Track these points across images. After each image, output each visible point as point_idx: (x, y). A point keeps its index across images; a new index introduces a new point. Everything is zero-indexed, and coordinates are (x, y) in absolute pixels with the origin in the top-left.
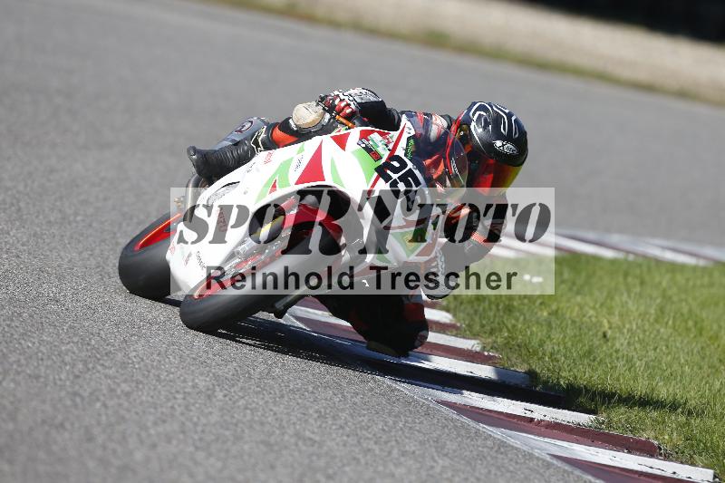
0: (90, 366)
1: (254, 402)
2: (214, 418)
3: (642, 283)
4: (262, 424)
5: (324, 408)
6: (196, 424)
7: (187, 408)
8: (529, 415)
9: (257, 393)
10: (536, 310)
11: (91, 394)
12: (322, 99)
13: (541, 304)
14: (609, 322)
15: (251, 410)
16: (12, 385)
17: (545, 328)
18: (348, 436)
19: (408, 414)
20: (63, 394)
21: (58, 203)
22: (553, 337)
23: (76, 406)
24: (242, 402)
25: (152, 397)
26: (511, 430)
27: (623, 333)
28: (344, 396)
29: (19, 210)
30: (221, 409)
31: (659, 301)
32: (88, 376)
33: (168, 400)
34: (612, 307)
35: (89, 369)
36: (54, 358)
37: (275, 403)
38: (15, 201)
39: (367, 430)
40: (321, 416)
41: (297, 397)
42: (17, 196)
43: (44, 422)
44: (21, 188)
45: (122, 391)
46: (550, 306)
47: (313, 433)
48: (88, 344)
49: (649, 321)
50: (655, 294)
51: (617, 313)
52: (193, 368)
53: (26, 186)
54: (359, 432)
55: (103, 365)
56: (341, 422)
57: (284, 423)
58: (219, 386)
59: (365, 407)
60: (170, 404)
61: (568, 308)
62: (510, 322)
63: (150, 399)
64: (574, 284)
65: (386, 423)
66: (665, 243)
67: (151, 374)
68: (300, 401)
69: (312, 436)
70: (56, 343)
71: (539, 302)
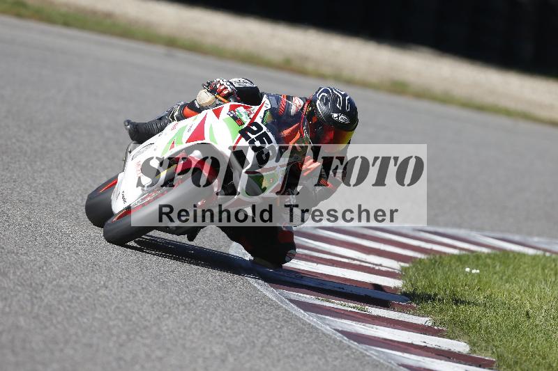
13: (478, 290)
14: (530, 303)
28: (326, 360)
34: (534, 290)
46: (485, 291)
61: (499, 293)
64: (504, 274)
71: (477, 288)
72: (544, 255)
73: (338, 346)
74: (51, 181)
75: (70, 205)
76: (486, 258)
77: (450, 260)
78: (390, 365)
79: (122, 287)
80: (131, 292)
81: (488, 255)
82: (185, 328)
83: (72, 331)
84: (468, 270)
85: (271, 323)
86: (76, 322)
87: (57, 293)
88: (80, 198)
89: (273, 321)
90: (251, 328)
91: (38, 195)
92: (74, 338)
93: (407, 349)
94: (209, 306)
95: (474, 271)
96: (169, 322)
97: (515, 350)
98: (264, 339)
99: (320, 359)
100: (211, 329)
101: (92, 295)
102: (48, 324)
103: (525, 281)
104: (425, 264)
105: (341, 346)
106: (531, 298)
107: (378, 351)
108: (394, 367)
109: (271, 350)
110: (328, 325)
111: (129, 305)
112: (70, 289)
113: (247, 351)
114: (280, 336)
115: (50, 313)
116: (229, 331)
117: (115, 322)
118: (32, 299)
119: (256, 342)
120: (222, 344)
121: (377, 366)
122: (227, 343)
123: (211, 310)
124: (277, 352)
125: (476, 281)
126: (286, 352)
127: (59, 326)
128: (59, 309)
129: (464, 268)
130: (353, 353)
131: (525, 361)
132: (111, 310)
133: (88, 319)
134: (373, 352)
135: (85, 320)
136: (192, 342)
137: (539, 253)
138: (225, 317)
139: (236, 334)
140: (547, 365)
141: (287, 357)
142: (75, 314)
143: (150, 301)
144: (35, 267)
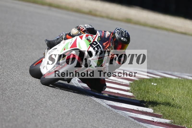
0: (37, 107)
1: (80, 117)
2: (70, 121)
3: (183, 85)
4: (82, 122)
5: (99, 118)
6: (65, 123)
7: (62, 118)
8: (153, 120)
9: (81, 114)
10: (155, 92)
11: (37, 114)
12: (77, 27)
13: (156, 91)
14: (174, 95)
15: (80, 119)
16: (16, 112)
17: (157, 97)
18: (105, 126)
19: (121, 120)
20: (30, 114)
21: (29, 64)
22: (159, 99)
23: (33, 117)
24: (77, 117)
25: (53, 115)
26: (148, 124)
27: (178, 99)
28: (104, 115)
29: (18, 66)
30: (72, 118)
31: (187, 90)
32: (36, 110)
33: (57, 116)
34: (175, 91)
35: (36, 108)
36: (27, 105)
37: (86, 117)
38: (17, 64)
39: (110, 124)
40: (98, 120)
41: (92, 115)
42: (18, 62)
43: (25, 122)
44: (19, 60)
45: (45, 114)
46: (158, 91)
47: (96, 125)
48: (36, 101)
49: (185, 95)
50: (186, 88)
51: (176, 93)
52: (64, 108)
53: (20, 60)
54: (108, 124)
55: (40, 107)
56: (103, 122)
57: (88, 122)
58: (71, 112)
59: (110, 118)
60: (58, 117)
61: (163, 92)
62: (148, 95)
63: (53, 116)
64: (165, 85)
65: (115, 122)
66: (189, 75)
67: (53, 109)
68: (92, 116)
69: (96, 126)
70: (28, 101)
71: (156, 90)
72: (179, 79)
73: (108, 110)
74: (9, 53)
75: (16, 61)
76: (159, 80)
77: (147, 80)
78: (126, 117)
79: (33, 90)
80: (37, 92)
81: (160, 79)
82: (55, 104)
83: (16, 105)
84: (153, 84)
85: (85, 102)
86: (18, 102)
87: (11, 92)
88: (19, 59)
89: (86, 101)
90: (78, 104)
91: (4, 58)
92: (17, 107)
93: (131, 111)
94: (64, 96)
95: (155, 84)
96: (50, 102)
97: (169, 111)
98: (83, 107)
99: (102, 115)
100: (64, 104)
101: (23, 93)
102: (8, 103)
103: (172, 88)
104: (138, 82)
105: (109, 110)
106: (174, 93)
107: (122, 112)
108: (127, 117)
109: (85, 111)
110: (104, 103)
111: (36, 96)
112: (16, 90)
113: (77, 112)
114: (88, 107)
115: (9, 99)
116: (71, 105)
117: (31, 102)
118: (2, 94)
119: (80, 109)
120: (68, 110)
121: (121, 117)
122: (70, 109)
123: (64, 98)
124: (87, 112)
125: (155, 88)
126: (90, 112)
127: (12, 103)
128: (12, 97)
129: (151, 83)
130: (113, 113)
131: (172, 115)
132: (30, 97)
133: (22, 101)
134: (120, 112)
135: (21, 101)
136: (58, 109)
137: (177, 78)
138: (69, 100)
139: (73, 106)
140: (180, 117)
141: (90, 114)
142: (17, 99)
143: (43, 94)
144: (3, 83)
